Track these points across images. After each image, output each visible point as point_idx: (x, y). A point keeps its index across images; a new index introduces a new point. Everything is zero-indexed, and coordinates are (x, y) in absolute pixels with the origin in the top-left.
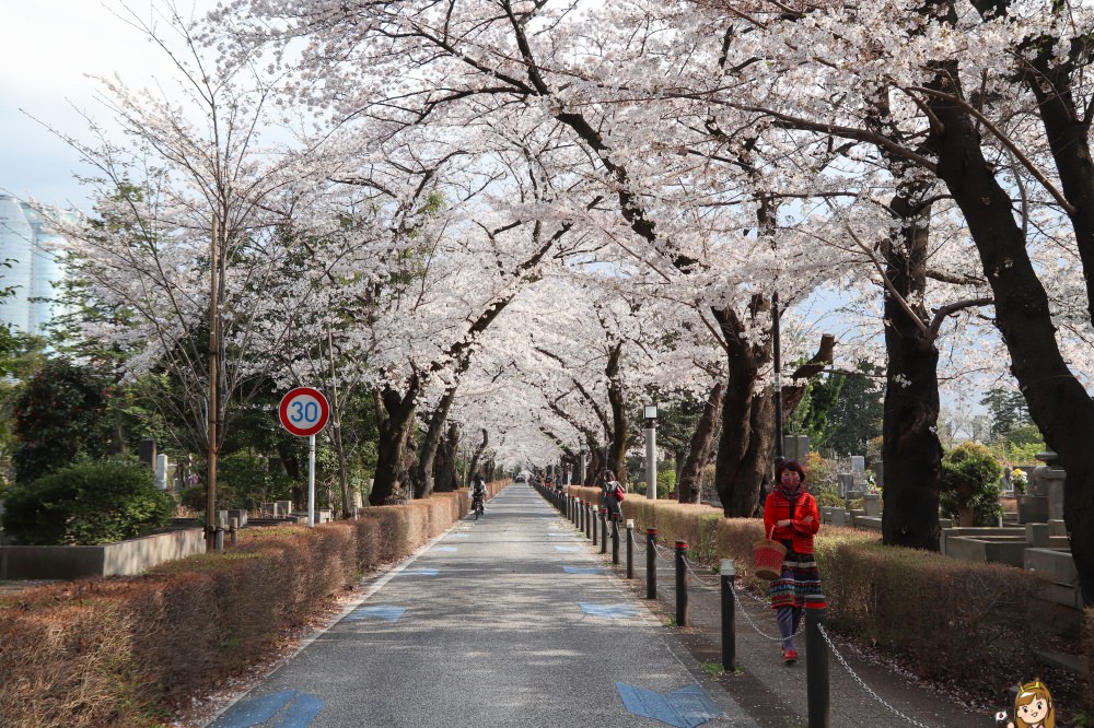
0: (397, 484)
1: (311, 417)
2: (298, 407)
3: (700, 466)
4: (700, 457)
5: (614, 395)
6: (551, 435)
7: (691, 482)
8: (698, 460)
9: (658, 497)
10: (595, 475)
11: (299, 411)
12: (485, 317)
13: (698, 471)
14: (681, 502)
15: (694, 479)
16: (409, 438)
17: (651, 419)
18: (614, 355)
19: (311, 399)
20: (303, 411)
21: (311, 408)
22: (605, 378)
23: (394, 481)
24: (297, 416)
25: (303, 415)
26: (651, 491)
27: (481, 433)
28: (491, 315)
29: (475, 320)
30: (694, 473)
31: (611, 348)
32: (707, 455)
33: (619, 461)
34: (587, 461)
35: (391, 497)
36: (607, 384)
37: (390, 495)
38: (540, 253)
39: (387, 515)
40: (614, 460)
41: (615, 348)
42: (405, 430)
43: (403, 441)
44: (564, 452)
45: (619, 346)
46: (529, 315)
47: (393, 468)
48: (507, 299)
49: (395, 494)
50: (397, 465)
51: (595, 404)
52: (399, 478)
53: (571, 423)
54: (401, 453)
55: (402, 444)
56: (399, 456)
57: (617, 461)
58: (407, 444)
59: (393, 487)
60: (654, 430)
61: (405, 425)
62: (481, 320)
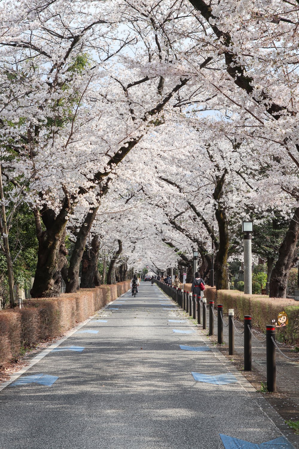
0: (52, 281)
4: (286, 262)
5: (220, 214)
6: (171, 245)
7: (279, 281)
8: (284, 264)
9: (253, 293)
12: (120, 152)
13: (284, 271)
14: (270, 297)
15: (281, 278)
16: (61, 246)
17: (248, 232)
18: (220, 182)
22: (213, 201)
23: (50, 279)
26: (248, 288)
27: (117, 243)
28: (125, 151)
29: (113, 155)
30: (281, 275)
31: (217, 177)
32: (291, 260)
33: (223, 265)
34: (198, 265)
35: (48, 291)
36: (215, 205)
37: (47, 290)
38: (163, 103)
39: (44, 305)
40: (219, 265)
41: (221, 177)
42: (58, 240)
43: (57, 248)
44: (181, 258)
45: (224, 175)
46: (154, 151)
47: (49, 269)
48: (137, 139)
49: (51, 289)
50: (52, 267)
51: (204, 220)
52: (53, 276)
53: (187, 235)
54: (55, 257)
55: (56, 251)
56: (54, 260)
57: (221, 265)
58: (60, 251)
59: (49, 283)
60: (250, 241)
61: (59, 236)
62: (117, 155)
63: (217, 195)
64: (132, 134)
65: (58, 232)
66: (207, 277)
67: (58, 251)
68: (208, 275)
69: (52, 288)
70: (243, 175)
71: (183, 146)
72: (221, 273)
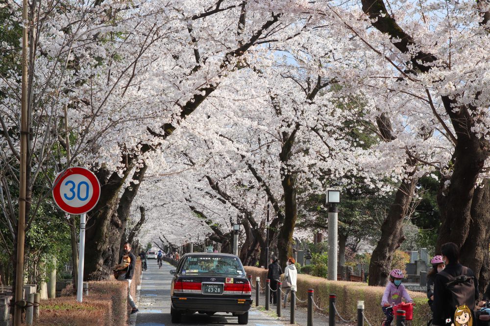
0: (101, 261)
1: (83, 196)
2: (70, 186)
3: (390, 251)
4: (390, 242)
5: (288, 182)
6: (201, 215)
7: (381, 266)
8: (388, 245)
10: (249, 255)
11: (72, 190)
12: (193, 101)
13: (388, 255)
15: (384, 262)
16: (113, 216)
17: (334, 204)
18: (288, 142)
19: (84, 179)
20: (76, 190)
21: (83, 187)
23: (98, 258)
24: (70, 195)
25: (76, 194)
26: (332, 272)
27: (139, 210)
28: (199, 99)
29: (184, 103)
30: (384, 257)
31: (285, 134)
32: (397, 240)
33: (288, 242)
34: (239, 241)
35: (95, 273)
36: (283, 169)
37: (95, 271)
38: (250, 42)
39: (113, 291)
40: (283, 242)
41: (290, 134)
42: (110, 208)
43: (108, 218)
44: (213, 231)
45: (295, 132)
46: (225, 100)
47: (97, 244)
48: (215, 85)
49: (99, 270)
50: (102, 242)
51: (266, 187)
52: (103, 254)
53: (233, 204)
54: (105, 230)
55: (107, 222)
56: (104, 233)
57: (286, 243)
58: (111, 222)
59: (97, 263)
60: (336, 214)
61: (111, 204)
62: (189, 103)
63: (285, 156)
64: (212, 80)
65: (111, 198)
66: (252, 256)
67: (109, 222)
68: (253, 254)
69: (101, 269)
70: (321, 132)
71: (262, 95)
72: (286, 252)
